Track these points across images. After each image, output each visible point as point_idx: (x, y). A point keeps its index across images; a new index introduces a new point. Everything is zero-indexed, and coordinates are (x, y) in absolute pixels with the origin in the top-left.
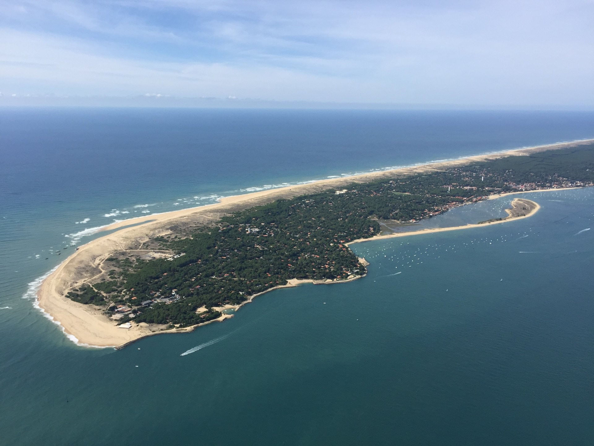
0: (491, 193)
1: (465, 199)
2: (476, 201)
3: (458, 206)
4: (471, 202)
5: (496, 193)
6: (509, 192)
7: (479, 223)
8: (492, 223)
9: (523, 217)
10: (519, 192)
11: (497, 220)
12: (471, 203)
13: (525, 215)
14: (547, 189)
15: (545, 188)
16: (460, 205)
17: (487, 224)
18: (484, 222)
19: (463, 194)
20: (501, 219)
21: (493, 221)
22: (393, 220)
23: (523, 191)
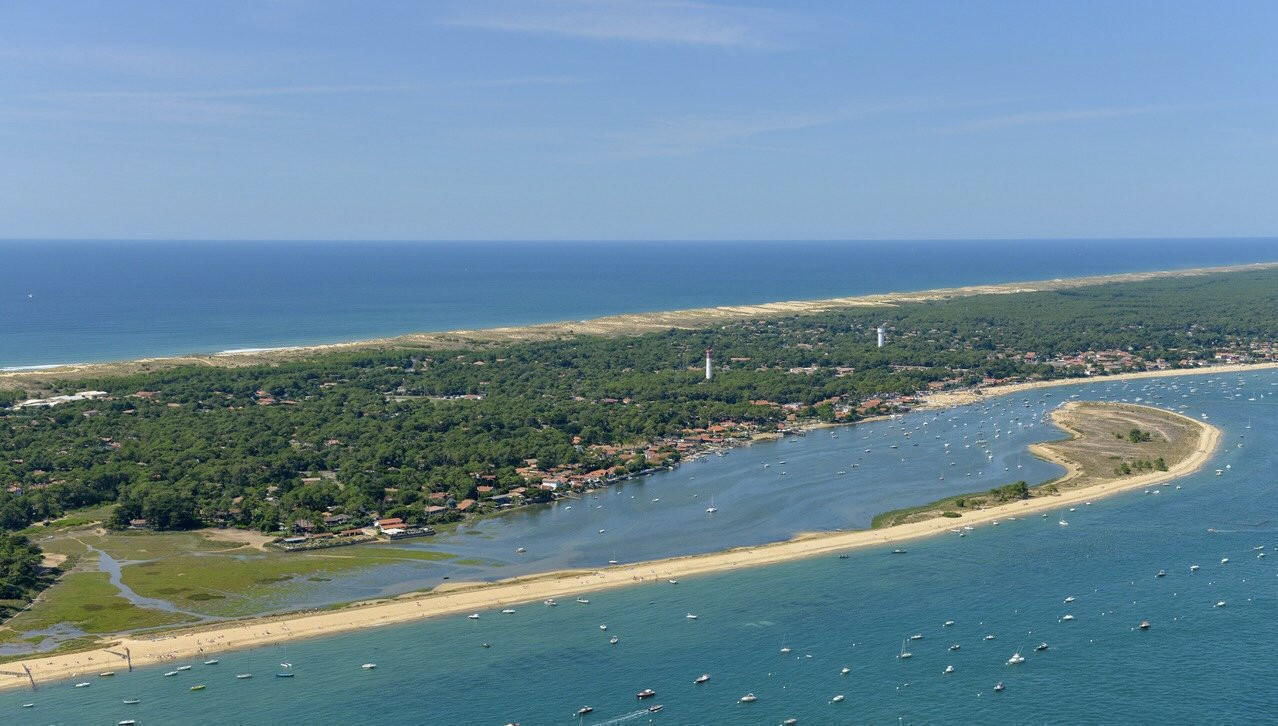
0: (933, 385)
1: (792, 412)
2: (853, 418)
3: (749, 438)
4: (824, 419)
5: (956, 386)
6: (1020, 381)
7: (877, 523)
8: (970, 518)
9: (1155, 477)
10: (1068, 381)
11: (1001, 496)
12: (826, 425)
13: (1162, 466)
14: (1197, 366)
15: (1184, 362)
16: (757, 437)
17: (935, 525)
18: (918, 512)
19: (779, 388)
20: (1023, 492)
21: (976, 505)
22: (230, 535)
23: (1085, 376)
